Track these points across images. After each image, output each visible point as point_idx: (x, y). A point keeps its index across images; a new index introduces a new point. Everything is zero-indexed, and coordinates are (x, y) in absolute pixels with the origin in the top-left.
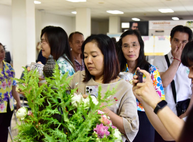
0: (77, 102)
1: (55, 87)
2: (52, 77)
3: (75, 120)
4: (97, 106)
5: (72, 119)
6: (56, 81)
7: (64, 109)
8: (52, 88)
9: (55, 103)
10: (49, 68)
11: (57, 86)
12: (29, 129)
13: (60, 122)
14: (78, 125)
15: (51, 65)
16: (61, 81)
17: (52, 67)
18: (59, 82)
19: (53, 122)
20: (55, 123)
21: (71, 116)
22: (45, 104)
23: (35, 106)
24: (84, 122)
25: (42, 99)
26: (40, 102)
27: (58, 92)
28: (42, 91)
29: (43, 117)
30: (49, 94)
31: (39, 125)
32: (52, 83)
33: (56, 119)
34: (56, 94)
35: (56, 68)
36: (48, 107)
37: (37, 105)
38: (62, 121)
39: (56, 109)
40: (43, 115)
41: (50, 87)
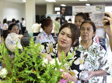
0: (45, 64)
1: (30, 54)
2: (29, 47)
3: (45, 77)
5: (43, 76)
6: (31, 49)
7: (37, 69)
8: (29, 55)
9: (31, 66)
10: (25, 40)
11: (32, 53)
13: (34, 79)
14: (47, 80)
15: (27, 37)
16: (35, 49)
17: (27, 39)
19: (30, 80)
20: (31, 80)
21: (42, 74)
22: (24, 66)
23: (15, 68)
24: (52, 79)
25: (22, 63)
26: (20, 65)
27: (33, 57)
28: (22, 57)
29: (22, 76)
30: (26, 59)
31: (18, 82)
32: (29, 51)
33: (31, 77)
34: (32, 59)
35: (31, 40)
36: (26, 68)
37: (17, 67)
38: (36, 78)
39: (32, 70)
40: (22, 74)
41: (27, 54)
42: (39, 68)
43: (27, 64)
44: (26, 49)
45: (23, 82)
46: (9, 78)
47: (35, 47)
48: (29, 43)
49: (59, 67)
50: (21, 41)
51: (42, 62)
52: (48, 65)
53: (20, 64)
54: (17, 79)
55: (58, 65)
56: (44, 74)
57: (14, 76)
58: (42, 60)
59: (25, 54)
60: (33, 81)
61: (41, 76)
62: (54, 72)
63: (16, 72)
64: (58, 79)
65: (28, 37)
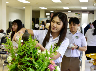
0: (39, 54)
1: (29, 46)
2: (28, 41)
3: (39, 63)
4: (49, 55)
5: (37, 62)
7: (33, 57)
8: (28, 47)
9: (29, 55)
10: (25, 36)
11: (30, 46)
12: (14, 68)
13: (31, 64)
14: (40, 65)
17: (27, 36)
18: (31, 43)
20: (29, 65)
22: (24, 55)
24: (43, 64)
25: (23, 52)
26: (21, 54)
27: (31, 49)
28: (23, 48)
29: (23, 61)
30: (26, 50)
31: (20, 65)
32: (28, 44)
33: (29, 63)
35: (30, 37)
36: (26, 56)
37: (19, 55)
38: (32, 63)
39: (29, 57)
40: (23, 60)
42: (34, 57)
43: (26, 53)
44: (26, 43)
45: (23, 66)
46: (13, 63)
48: (28, 39)
50: (22, 37)
52: (41, 55)
54: (19, 64)
55: (48, 55)
56: (38, 60)
57: (17, 61)
58: (37, 51)
59: (25, 46)
60: (30, 65)
61: (35, 62)
63: (18, 59)
64: (48, 64)
65: (27, 34)
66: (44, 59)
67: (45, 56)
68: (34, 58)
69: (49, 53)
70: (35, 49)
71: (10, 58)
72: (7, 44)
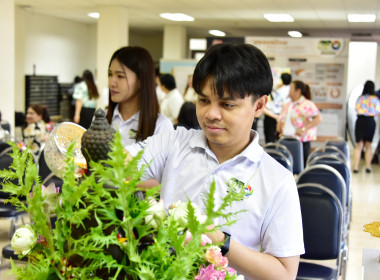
0: (155, 217)
1: (110, 183)
2: (107, 162)
3: (155, 259)
4: (204, 225)
5: (148, 254)
6: (114, 170)
7: (129, 231)
8: (105, 186)
9: (110, 221)
10: (96, 139)
11: (115, 182)
13: (119, 262)
14: (159, 268)
15: (102, 132)
16: (125, 171)
17: (103, 137)
18: (122, 172)
19: (105, 264)
20: (109, 266)
22: (90, 222)
23: (61, 226)
24: (174, 263)
25: (84, 212)
26: (77, 218)
27: (119, 195)
28: (85, 193)
29: (82, 251)
30: (97, 200)
31: (69, 269)
32: (106, 175)
33: (111, 257)
34: (115, 199)
36: (96, 229)
37: (68, 223)
38: (124, 261)
39: (113, 233)
40: (83, 247)
41: (101, 184)
42: (135, 231)
43: (99, 215)
44: (96, 167)
45: (83, 271)
46: (40, 257)
47: (126, 164)
48: (108, 150)
49: (199, 229)
50: (82, 144)
51: (148, 210)
52: (166, 222)
53: (76, 213)
54: (65, 262)
55: (197, 223)
56: (150, 247)
57: (56, 249)
58: (147, 206)
59: (95, 184)
60: (116, 269)
61: (140, 253)
62: (182, 245)
63: (62, 240)
64: (195, 265)
65: (105, 130)
66: (180, 241)
67: (185, 231)
68: (132, 236)
69: (201, 218)
70: (141, 195)
71: (24, 238)
72: (14, 171)
